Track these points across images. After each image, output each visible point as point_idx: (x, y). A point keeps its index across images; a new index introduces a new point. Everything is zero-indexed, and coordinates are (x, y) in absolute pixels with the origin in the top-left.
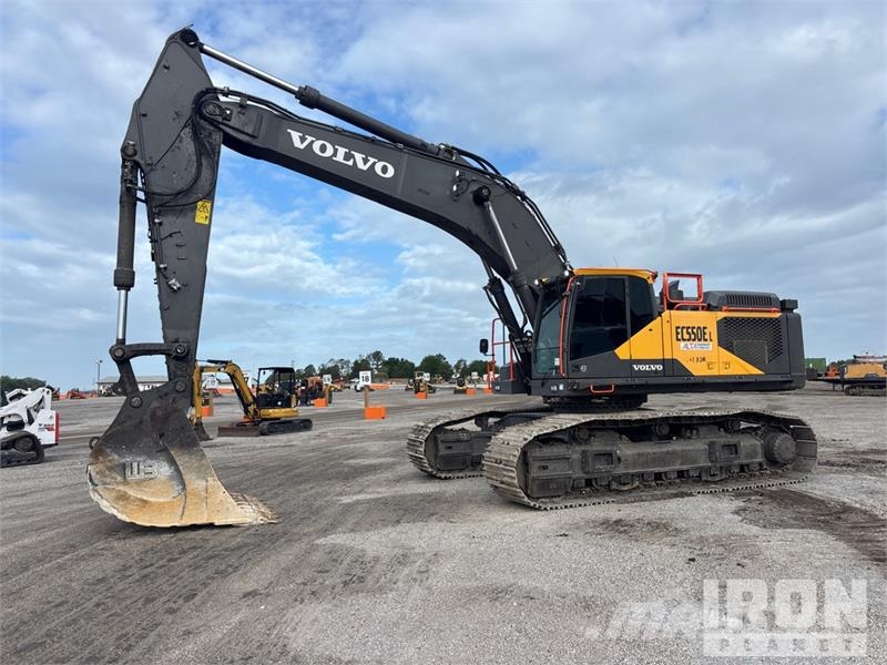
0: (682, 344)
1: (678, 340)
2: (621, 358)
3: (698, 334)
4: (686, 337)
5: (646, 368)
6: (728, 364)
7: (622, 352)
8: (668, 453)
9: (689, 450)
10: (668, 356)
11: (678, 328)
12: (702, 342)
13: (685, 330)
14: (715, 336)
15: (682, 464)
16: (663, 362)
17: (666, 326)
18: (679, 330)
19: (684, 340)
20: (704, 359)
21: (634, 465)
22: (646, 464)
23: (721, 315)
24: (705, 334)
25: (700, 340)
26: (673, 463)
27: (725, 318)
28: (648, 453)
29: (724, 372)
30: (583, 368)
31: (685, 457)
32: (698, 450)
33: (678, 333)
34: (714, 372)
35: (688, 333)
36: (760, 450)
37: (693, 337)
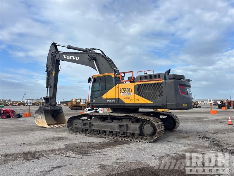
0: (122, 94)
1: (120, 92)
2: (104, 98)
3: (128, 90)
4: (123, 91)
5: (110, 101)
6: (138, 100)
7: (104, 97)
8: (106, 125)
9: (113, 126)
10: (117, 97)
11: (120, 89)
12: (129, 93)
13: (123, 90)
14: (133, 91)
15: (110, 129)
16: (116, 99)
17: (117, 89)
18: (121, 90)
19: (123, 92)
20: (129, 98)
21: (97, 127)
22: (100, 127)
23: (136, 84)
24: (130, 90)
25: (128, 92)
26: (108, 129)
27: (138, 85)
28: (101, 125)
29: (136, 102)
30: (94, 101)
31: (111, 127)
32: (115, 126)
33: (120, 90)
34: (133, 102)
35: (124, 90)
36: (138, 129)
37: (125, 91)
